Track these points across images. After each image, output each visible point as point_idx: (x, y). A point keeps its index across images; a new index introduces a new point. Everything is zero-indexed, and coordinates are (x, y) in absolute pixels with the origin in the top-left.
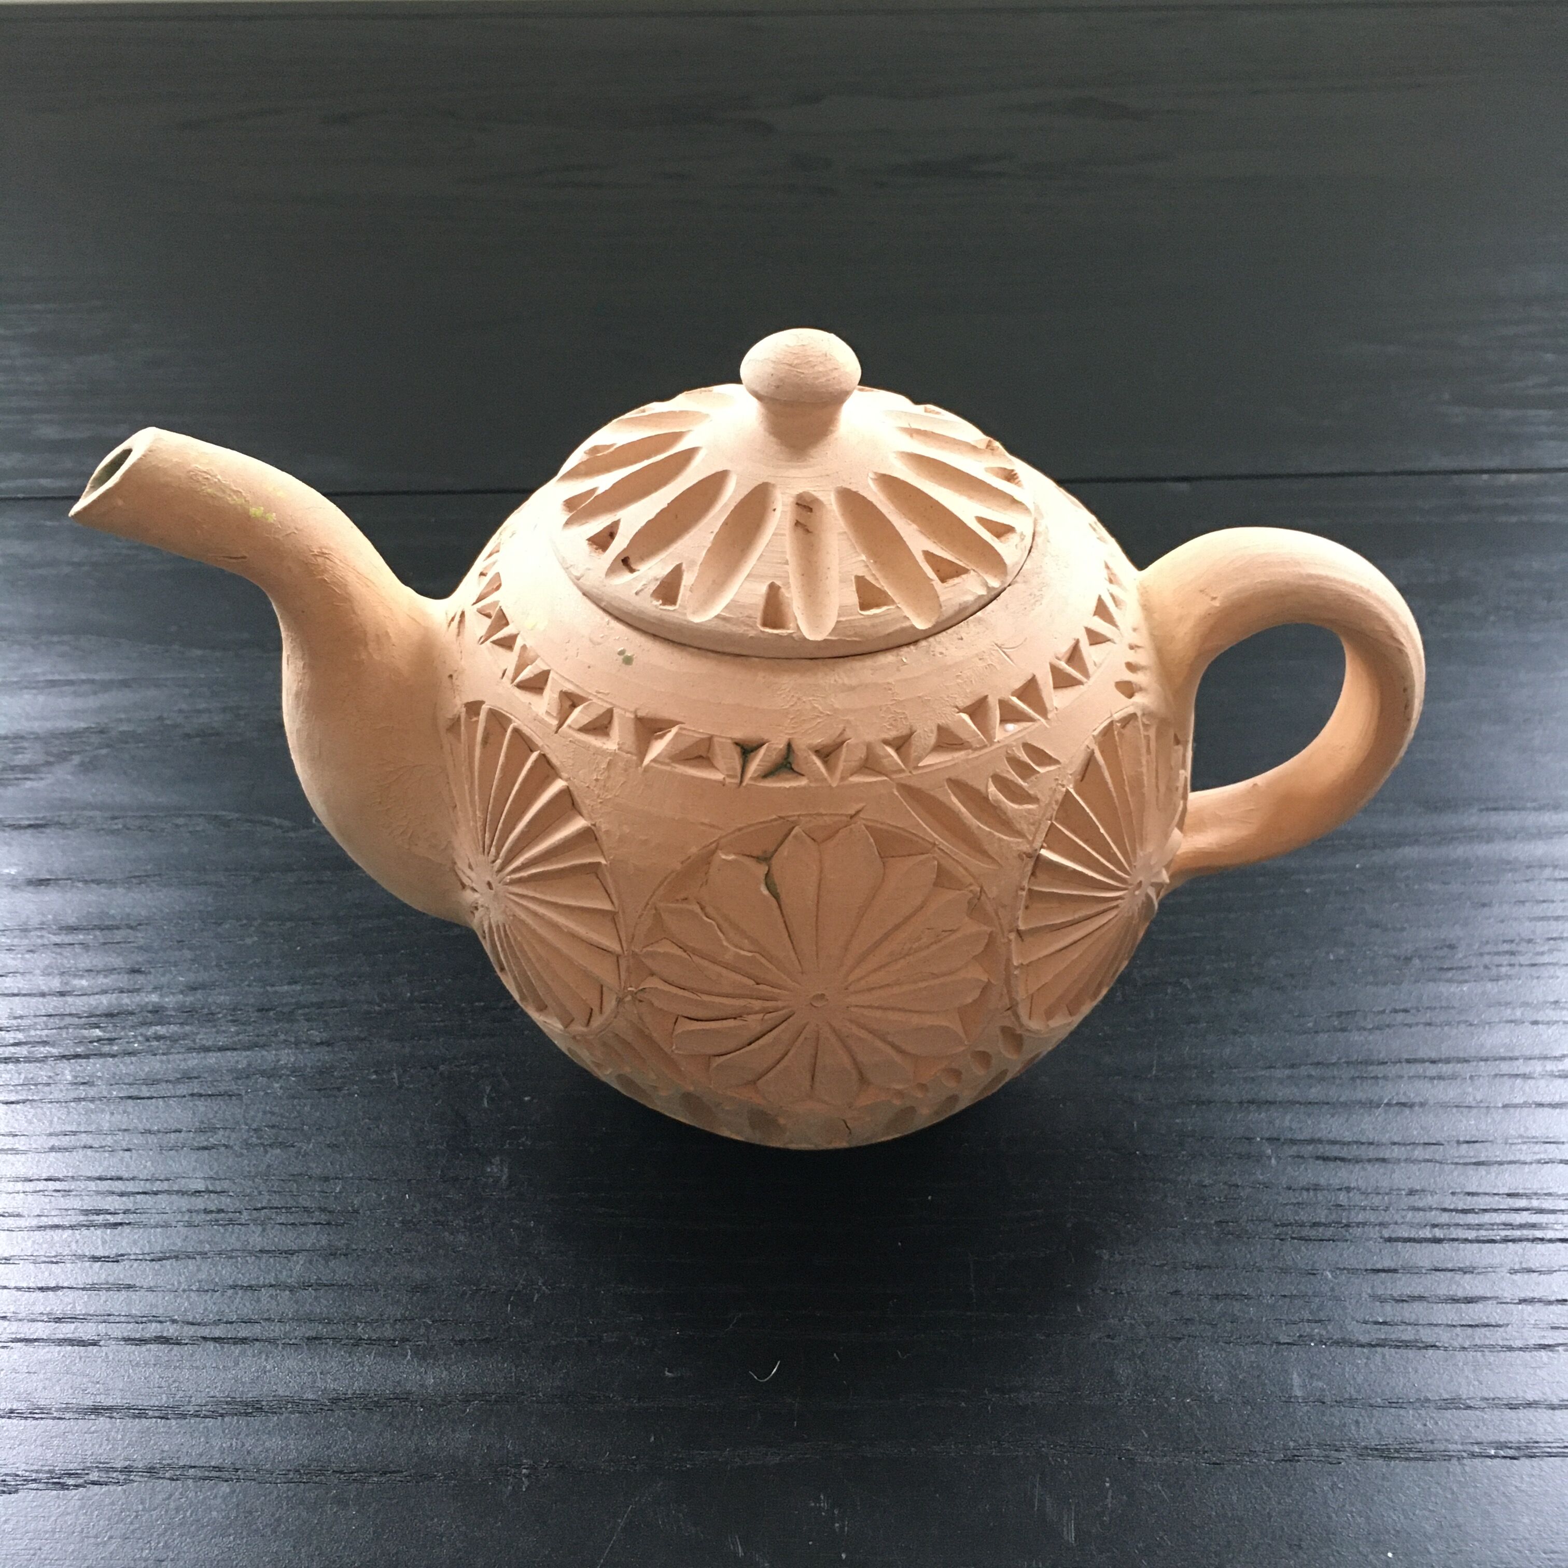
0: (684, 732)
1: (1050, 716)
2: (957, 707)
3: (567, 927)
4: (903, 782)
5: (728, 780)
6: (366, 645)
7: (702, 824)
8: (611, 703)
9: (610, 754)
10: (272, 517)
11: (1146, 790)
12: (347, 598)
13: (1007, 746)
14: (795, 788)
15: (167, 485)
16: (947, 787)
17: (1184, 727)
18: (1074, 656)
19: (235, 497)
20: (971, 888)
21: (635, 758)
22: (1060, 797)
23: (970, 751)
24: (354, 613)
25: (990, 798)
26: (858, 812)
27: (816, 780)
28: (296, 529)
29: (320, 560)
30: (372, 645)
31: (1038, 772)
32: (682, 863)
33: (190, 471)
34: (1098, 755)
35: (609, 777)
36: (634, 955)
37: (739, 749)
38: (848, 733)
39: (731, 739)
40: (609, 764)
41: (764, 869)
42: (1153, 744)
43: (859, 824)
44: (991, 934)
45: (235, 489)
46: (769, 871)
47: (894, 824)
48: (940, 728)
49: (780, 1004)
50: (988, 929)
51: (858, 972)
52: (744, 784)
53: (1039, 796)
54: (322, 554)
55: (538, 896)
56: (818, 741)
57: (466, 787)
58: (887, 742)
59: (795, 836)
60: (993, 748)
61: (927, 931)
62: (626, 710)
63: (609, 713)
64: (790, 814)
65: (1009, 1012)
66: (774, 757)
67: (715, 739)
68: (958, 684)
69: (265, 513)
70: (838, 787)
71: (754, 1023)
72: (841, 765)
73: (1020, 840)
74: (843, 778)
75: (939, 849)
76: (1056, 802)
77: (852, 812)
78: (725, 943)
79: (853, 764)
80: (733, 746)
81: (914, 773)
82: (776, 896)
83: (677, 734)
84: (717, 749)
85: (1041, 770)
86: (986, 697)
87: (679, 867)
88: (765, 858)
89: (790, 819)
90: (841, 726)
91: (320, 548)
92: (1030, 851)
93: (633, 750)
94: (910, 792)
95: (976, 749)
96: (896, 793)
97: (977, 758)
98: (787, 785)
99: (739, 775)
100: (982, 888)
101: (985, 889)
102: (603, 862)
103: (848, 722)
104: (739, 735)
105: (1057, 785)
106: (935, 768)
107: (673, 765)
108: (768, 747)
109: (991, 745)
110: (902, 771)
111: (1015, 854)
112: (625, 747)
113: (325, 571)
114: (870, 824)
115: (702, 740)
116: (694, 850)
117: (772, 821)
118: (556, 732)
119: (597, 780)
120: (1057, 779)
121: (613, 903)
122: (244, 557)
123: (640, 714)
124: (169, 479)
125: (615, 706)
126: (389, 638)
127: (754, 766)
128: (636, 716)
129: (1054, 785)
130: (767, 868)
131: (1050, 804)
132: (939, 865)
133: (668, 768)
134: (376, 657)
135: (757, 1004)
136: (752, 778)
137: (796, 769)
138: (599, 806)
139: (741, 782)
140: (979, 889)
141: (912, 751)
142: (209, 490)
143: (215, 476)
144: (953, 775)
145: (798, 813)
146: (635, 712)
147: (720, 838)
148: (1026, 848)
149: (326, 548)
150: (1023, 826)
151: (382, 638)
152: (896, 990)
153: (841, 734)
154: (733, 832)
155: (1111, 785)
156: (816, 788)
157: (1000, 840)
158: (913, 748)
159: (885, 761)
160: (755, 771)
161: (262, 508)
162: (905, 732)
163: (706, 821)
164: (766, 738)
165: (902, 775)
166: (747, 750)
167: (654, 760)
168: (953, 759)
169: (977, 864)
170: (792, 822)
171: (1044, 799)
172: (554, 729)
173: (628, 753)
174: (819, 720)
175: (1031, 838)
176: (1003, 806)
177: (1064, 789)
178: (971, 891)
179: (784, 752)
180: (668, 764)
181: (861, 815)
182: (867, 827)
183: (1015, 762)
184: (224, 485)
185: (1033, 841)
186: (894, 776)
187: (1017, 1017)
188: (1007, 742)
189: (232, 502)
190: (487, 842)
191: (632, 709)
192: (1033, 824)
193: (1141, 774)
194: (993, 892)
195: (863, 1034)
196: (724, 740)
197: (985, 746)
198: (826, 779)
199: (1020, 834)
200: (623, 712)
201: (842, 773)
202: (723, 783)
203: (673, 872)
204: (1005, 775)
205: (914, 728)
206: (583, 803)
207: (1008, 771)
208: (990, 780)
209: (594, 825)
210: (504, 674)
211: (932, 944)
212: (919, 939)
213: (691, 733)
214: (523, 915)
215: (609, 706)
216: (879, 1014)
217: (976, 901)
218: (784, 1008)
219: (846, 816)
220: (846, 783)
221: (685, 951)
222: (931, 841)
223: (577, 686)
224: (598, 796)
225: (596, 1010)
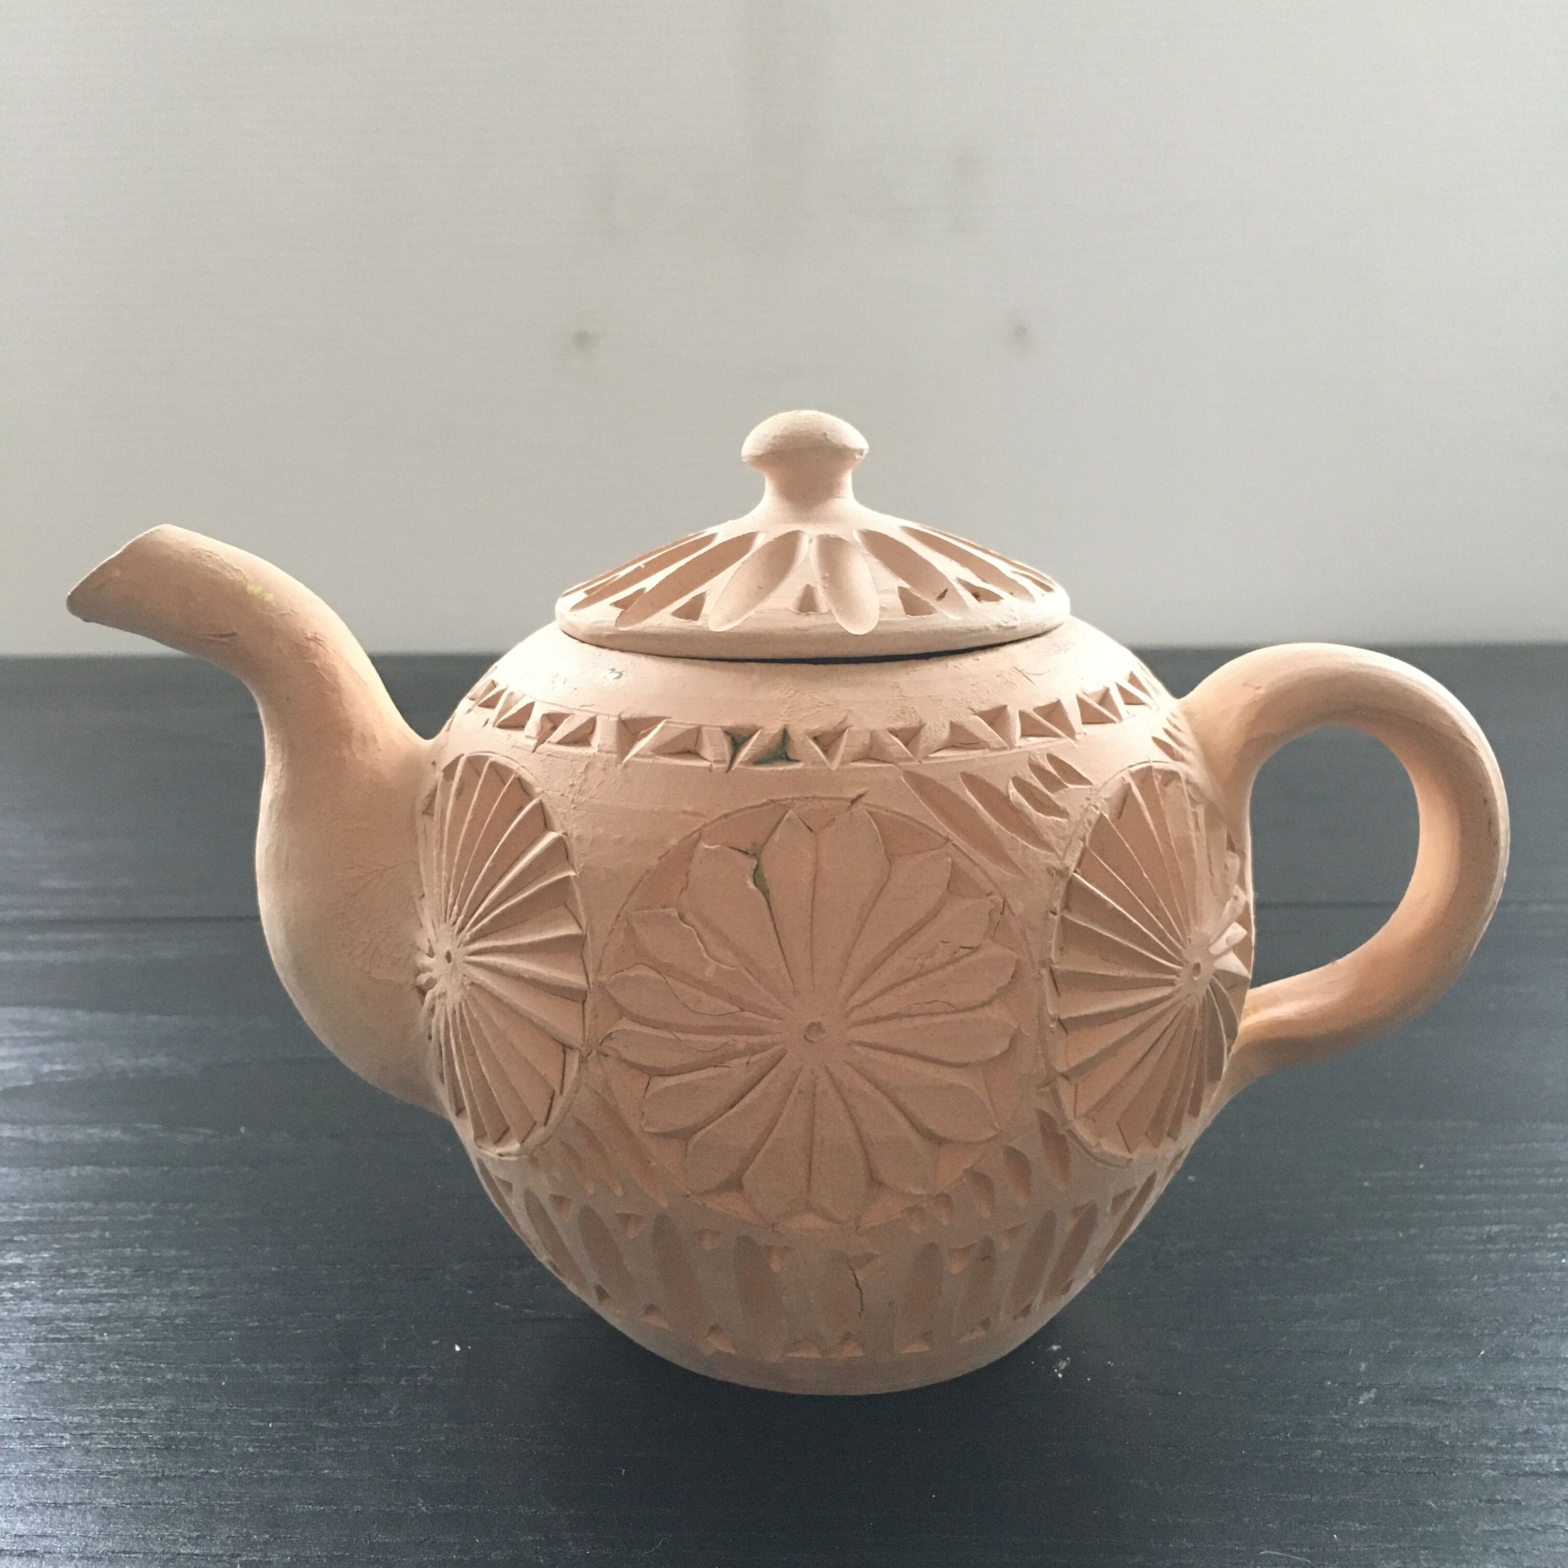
0: (671, 725)
1: (1077, 737)
2: (972, 709)
3: (528, 970)
4: (911, 770)
5: (715, 766)
6: (349, 743)
7: (685, 812)
8: (594, 712)
9: (589, 757)
10: (269, 597)
11: (1196, 855)
12: (336, 689)
13: (1030, 753)
14: (789, 771)
15: (167, 558)
16: (961, 780)
17: (1239, 830)
18: (1105, 700)
19: (234, 574)
20: (993, 897)
21: (615, 756)
22: (1094, 819)
23: (987, 750)
24: (342, 705)
25: (1011, 798)
26: (860, 796)
27: (813, 763)
28: (293, 611)
29: (312, 645)
30: (355, 744)
31: (1067, 787)
32: (660, 859)
33: (193, 549)
34: (1135, 790)
35: (585, 780)
36: (602, 987)
37: (729, 738)
38: (851, 721)
39: (722, 727)
40: (587, 767)
41: (751, 863)
42: (1202, 821)
43: (860, 807)
44: (1018, 962)
45: (236, 568)
46: (757, 866)
47: (898, 810)
48: (953, 725)
49: (767, 1039)
50: (1016, 956)
51: (860, 996)
52: (733, 769)
53: (1069, 810)
54: (315, 639)
55: (499, 943)
56: (815, 726)
57: (435, 853)
58: (892, 732)
59: (789, 820)
60: (1014, 751)
61: (941, 944)
62: (609, 716)
63: (592, 723)
64: (783, 797)
65: (1047, 1089)
66: (767, 742)
67: (704, 729)
68: (974, 692)
69: (263, 592)
70: (838, 770)
71: (738, 1070)
72: (841, 750)
73: (1049, 854)
74: (843, 763)
75: (954, 845)
76: (1090, 823)
77: (854, 796)
78: (705, 955)
79: (856, 749)
80: (722, 734)
81: (923, 762)
82: (766, 893)
83: (662, 728)
84: (705, 738)
85: (1071, 786)
86: (1006, 706)
87: (655, 863)
88: (754, 853)
89: (783, 803)
90: (843, 715)
91: (315, 633)
92: (1060, 867)
93: (614, 749)
94: (919, 782)
95: (994, 749)
96: (904, 781)
97: (995, 758)
98: (780, 769)
99: (728, 758)
100: (1005, 901)
101: (1009, 901)
102: (572, 873)
103: (850, 711)
104: (728, 723)
105: (1089, 805)
106: (947, 760)
107: (657, 757)
108: (761, 733)
109: (1011, 749)
110: (911, 760)
111: (1045, 868)
112: (604, 748)
113: (316, 656)
114: (874, 810)
115: (689, 731)
116: (674, 841)
117: (763, 805)
118: (534, 751)
119: (572, 786)
120: (1088, 799)
121: (580, 927)
122: (234, 634)
123: (624, 716)
124: (172, 553)
125: (599, 714)
126: (375, 740)
127: (745, 753)
128: (620, 719)
129: (1086, 804)
130: (755, 862)
131: (1079, 823)
132: (953, 864)
133: (650, 761)
134: (359, 757)
135: (741, 1042)
136: (741, 763)
137: (791, 757)
138: (573, 811)
139: (730, 767)
140: (1002, 901)
141: (921, 742)
142: (210, 566)
143: (218, 555)
144: (969, 770)
145: (791, 797)
146: (620, 715)
147: (705, 826)
148: (1056, 863)
149: (321, 635)
150: (1051, 838)
151: (367, 740)
152: (907, 1023)
153: (841, 722)
154: (720, 818)
155: (1152, 827)
156: (814, 771)
157: (1025, 848)
158: (923, 739)
159: (891, 749)
160: (745, 756)
161: (260, 588)
162: (915, 724)
163: (689, 809)
164: (758, 725)
165: (910, 763)
166: (737, 739)
167: (636, 755)
168: (968, 755)
169: (998, 871)
170: (785, 806)
171: (1075, 815)
172: (532, 749)
173: (608, 752)
174: (820, 709)
175: (1061, 854)
176: (1025, 809)
177: (1098, 812)
178: (992, 901)
179: (779, 739)
180: (650, 757)
181: (863, 799)
182: (870, 813)
183: (1037, 769)
184: (226, 563)
185: (1064, 858)
186: (902, 764)
187: (1058, 1101)
188: (1029, 749)
189: (231, 578)
190: (450, 901)
191: (618, 713)
192: (1063, 838)
193: (1190, 837)
194: (1018, 906)
195: (868, 1088)
196: (713, 729)
197: (1004, 748)
198: (823, 762)
199: (1048, 846)
200: (606, 718)
201: (843, 755)
202: (710, 769)
203: (648, 871)
204: (1028, 780)
205: (924, 721)
206: (555, 813)
207: (1031, 777)
208: (1011, 782)
209: (566, 834)
210: (486, 723)
211: (948, 963)
212: (932, 953)
213: (678, 726)
214: (482, 977)
215: (592, 715)
216: (885, 1057)
217: (997, 916)
218: (773, 1044)
219: (847, 800)
220: (846, 767)
221: (660, 973)
222: (944, 834)
223: (561, 706)
224: (573, 802)
225: (557, 1093)
